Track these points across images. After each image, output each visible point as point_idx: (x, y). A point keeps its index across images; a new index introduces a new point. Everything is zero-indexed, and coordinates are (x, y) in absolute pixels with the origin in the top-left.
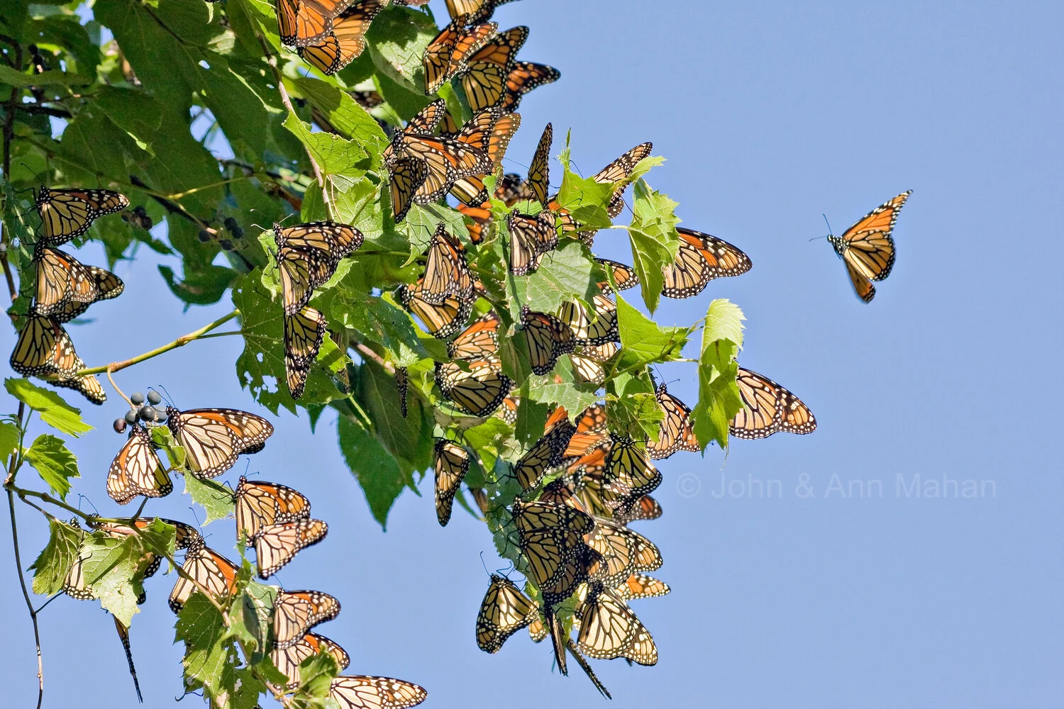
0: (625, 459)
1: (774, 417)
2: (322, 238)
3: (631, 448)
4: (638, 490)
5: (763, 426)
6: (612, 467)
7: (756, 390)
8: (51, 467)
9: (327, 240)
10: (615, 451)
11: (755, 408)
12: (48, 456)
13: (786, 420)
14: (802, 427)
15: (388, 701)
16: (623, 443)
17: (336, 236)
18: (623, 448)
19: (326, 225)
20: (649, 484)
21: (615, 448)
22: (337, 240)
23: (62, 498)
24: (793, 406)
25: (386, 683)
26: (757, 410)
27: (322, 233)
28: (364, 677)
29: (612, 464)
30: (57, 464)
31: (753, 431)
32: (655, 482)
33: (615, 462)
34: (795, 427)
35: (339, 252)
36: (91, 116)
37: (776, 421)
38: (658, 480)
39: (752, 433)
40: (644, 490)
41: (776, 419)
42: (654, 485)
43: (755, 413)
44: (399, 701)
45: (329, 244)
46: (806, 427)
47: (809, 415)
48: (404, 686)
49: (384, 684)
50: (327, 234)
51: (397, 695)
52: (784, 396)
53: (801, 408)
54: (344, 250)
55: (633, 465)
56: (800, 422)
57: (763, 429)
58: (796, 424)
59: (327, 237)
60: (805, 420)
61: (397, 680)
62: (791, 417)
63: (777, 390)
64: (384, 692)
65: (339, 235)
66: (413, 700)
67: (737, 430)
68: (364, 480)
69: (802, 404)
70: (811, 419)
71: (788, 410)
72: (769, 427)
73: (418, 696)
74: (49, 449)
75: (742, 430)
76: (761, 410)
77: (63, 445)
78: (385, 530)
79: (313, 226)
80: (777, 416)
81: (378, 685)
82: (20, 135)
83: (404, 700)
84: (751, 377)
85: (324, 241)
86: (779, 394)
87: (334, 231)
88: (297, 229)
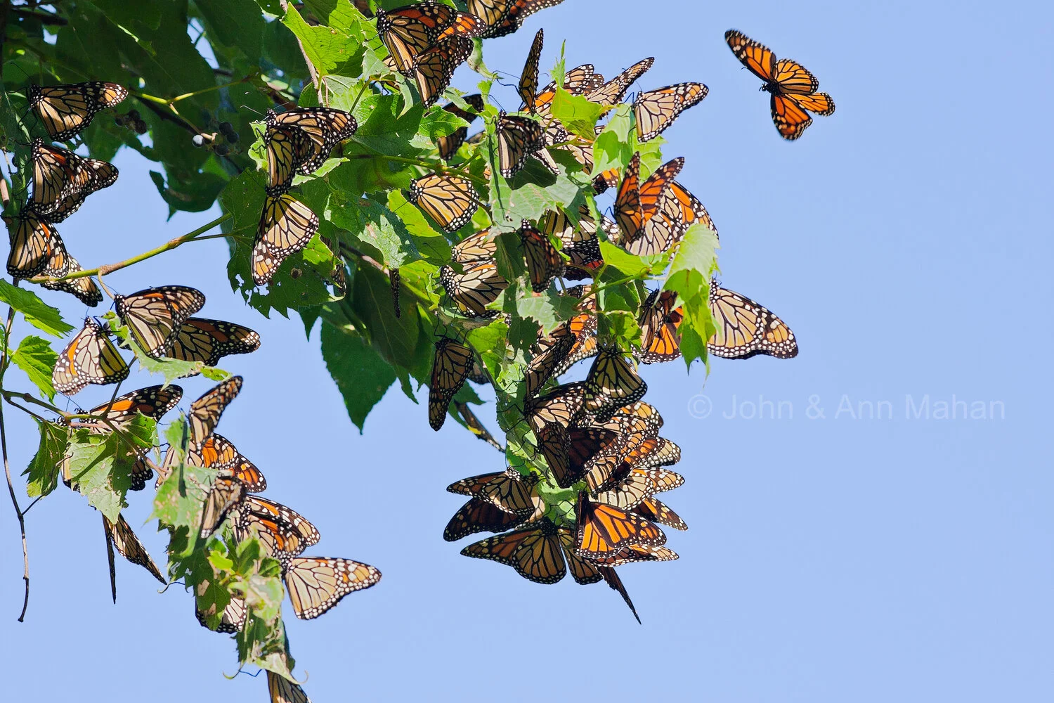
0: (610, 370)
1: (755, 334)
2: (316, 124)
3: (616, 358)
4: (621, 400)
5: (744, 344)
6: (596, 377)
7: (737, 308)
8: (38, 368)
9: (320, 126)
10: (600, 362)
11: (736, 326)
12: (35, 357)
13: (766, 338)
14: (781, 345)
15: (342, 582)
16: (609, 354)
17: (329, 122)
18: (608, 358)
19: (320, 111)
20: (633, 394)
21: (600, 358)
22: (331, 125)
23: (50, 400)
24: (773, 325)
25: (343, 564)
26: (738, 328)
27: (316, 118)
28: (323, 558)
29: (596, 374)
30: (44, 365)
31: (734, 348)
32: (640, 392)
33: (600, 372)
34: (774, 345)
35: (333, 138)
36: (86, 18)
37: (757, 338)
38: (643, 390)
39: (732, 350)
40: (627, 400)
41: (757, 336)
42: (638, 395)
43: (736, 331)
44: (353, 582)
45: (322, 129)
46: (786, 345)
47: (789, 333)
48: (359, 567)
49: (341, 565)
50: (321, 120)
51: (352, 577)
52: (764, 315)
53: (781, 327)
54: (338, 136)
55: (618, 375)
56: (779, 340)
57: (745, 346)
58: (776, 342)
59: (321, 122)
60: (785, 338)
61: (354, 562)
62: (770, 335)
63: (758, 310)
64: (340, 574)
65: (333, 120)
66: (366, 581)
67: (717, 348)
68: (344, 385)
69: (782, 323)
70: (791, 337)
71: (768, 329)
72: (749, 343)
73: (371, 577)
74: (37, 351)
75: (722, 348)
76: (742, 328)
77: (50, 346)
78: (361, 434)
79: (307, 111)
80: (758, 332)
81: (336, 566)
82: (14, 38)
83: (357, 581)
84: (732, 297)
85: (317, 127)
86: (760, 313)
87: (327, 117)
88: (290, 114)
